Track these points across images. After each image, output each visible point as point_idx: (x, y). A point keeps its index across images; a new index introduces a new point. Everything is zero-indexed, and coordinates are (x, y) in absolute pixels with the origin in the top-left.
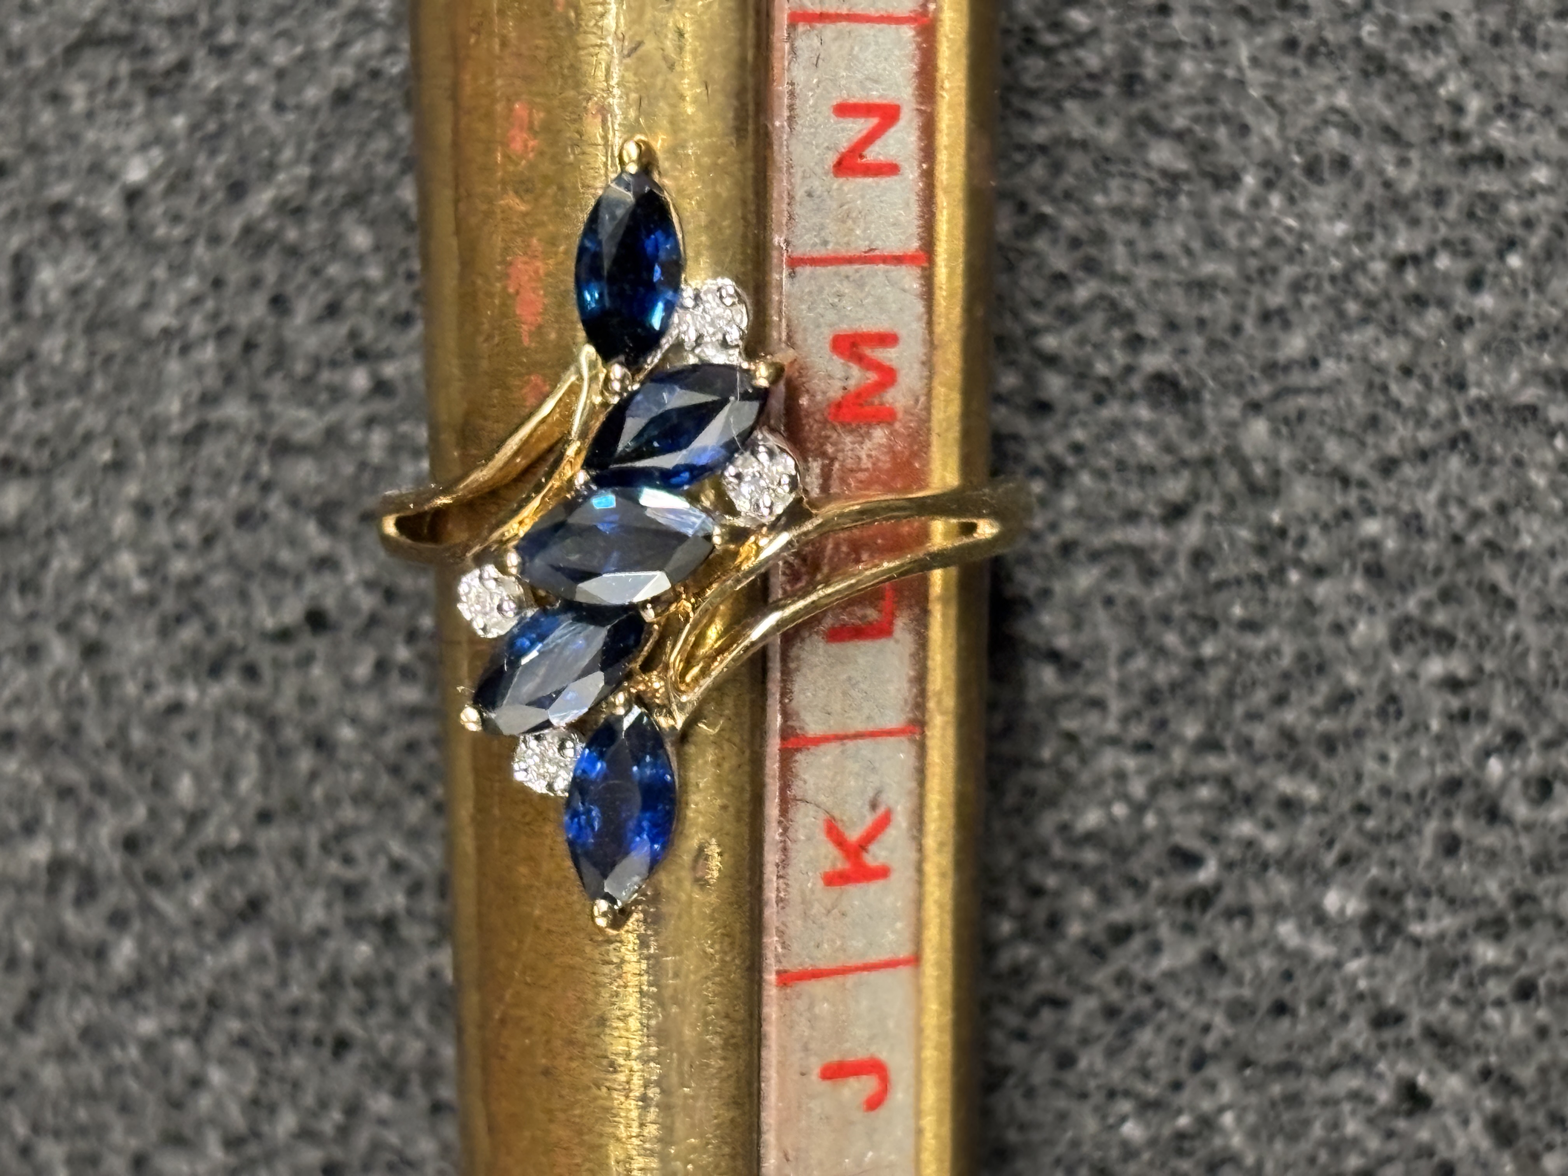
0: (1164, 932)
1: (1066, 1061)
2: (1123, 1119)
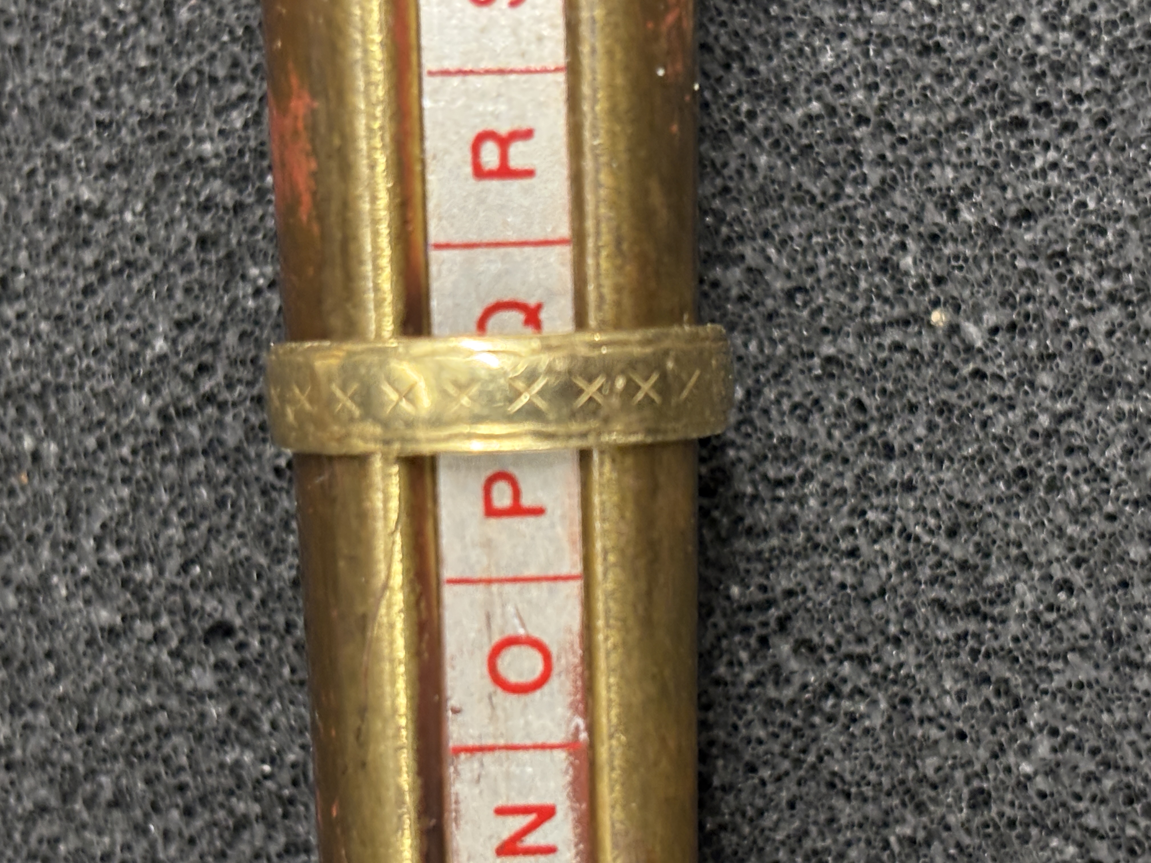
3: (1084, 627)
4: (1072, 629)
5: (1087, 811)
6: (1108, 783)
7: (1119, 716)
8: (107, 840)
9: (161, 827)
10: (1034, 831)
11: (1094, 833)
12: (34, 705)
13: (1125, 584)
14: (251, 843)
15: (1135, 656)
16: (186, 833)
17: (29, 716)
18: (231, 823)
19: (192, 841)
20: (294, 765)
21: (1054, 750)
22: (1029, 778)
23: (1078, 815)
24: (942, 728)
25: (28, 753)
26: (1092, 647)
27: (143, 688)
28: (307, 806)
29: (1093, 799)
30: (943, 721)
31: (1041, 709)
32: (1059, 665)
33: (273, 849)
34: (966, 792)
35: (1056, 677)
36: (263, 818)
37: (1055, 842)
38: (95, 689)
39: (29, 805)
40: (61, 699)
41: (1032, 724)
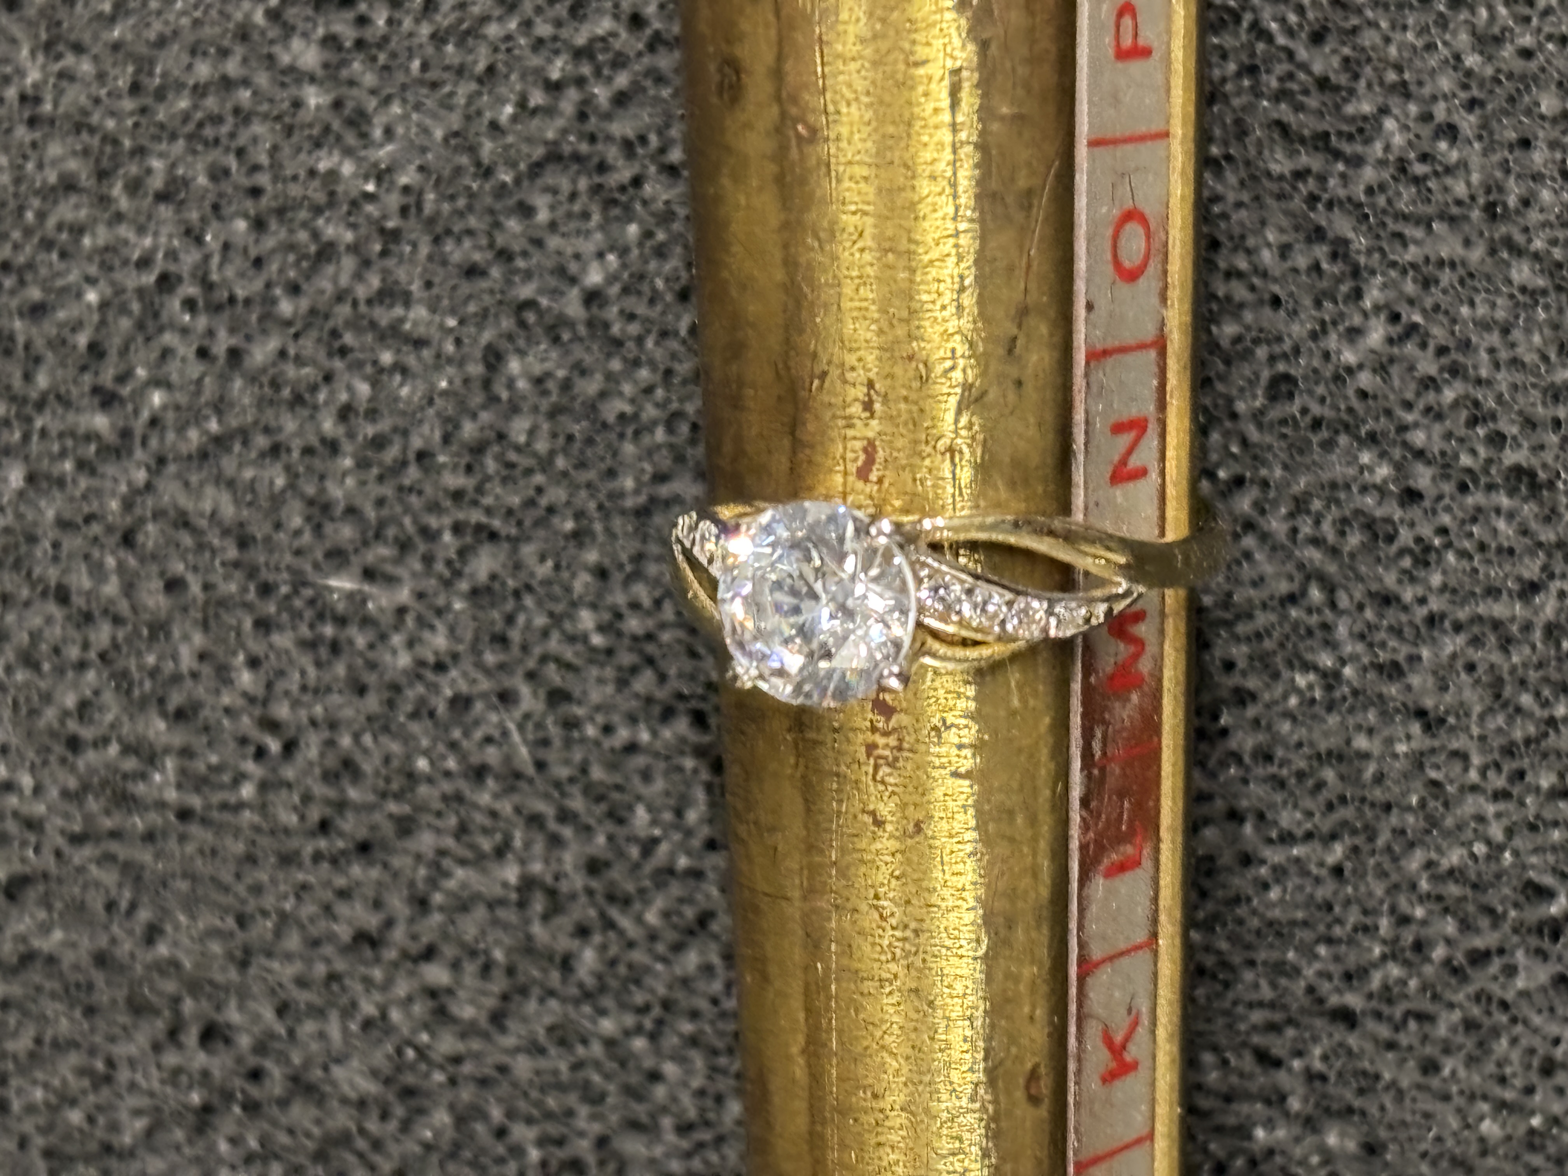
0: (1520, 956)
1: (1430, 1067)
2: (1482, 1118)
3: (1460, 189)
4: (1446, 189)
5: (1416, 425)
6: (1449, 395)
7: (1482, 310)
8: (148, 242)
9: (222, 238)
10: (1343, 440)
11: (1420, 454)
12: (78, 48)
13: (1525, 143)
14: (335, 280)
15: (1519, 238)
16: (253, 252)
17: (69, 60)
18: (313, 249)
19: (258, 263)
20: (406, 189)
21: (1390, 341)
22: (1350, 370)
23: (1403, 428)
24: (1252, 288)
25: (61, 110)
26: (1466, 218)
27: (224, 53)
28: (415, 245)
29: (1428, 410)
30: (1256, 281)
31: (1384, 286)
32: (1418, 233)
33: (361, 292)
34: (1266, 374)
35: (1412, 248)
36: (354, 248)
37: (1365, 458)
38: (161, 42)
39: (52, 178)
40: (116, 47)
41: (1368, 304)
